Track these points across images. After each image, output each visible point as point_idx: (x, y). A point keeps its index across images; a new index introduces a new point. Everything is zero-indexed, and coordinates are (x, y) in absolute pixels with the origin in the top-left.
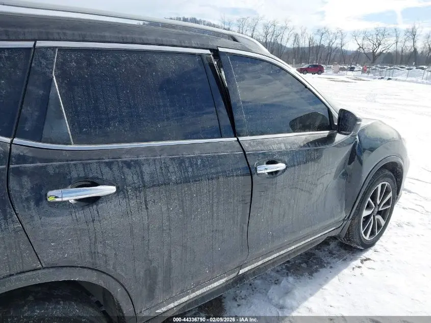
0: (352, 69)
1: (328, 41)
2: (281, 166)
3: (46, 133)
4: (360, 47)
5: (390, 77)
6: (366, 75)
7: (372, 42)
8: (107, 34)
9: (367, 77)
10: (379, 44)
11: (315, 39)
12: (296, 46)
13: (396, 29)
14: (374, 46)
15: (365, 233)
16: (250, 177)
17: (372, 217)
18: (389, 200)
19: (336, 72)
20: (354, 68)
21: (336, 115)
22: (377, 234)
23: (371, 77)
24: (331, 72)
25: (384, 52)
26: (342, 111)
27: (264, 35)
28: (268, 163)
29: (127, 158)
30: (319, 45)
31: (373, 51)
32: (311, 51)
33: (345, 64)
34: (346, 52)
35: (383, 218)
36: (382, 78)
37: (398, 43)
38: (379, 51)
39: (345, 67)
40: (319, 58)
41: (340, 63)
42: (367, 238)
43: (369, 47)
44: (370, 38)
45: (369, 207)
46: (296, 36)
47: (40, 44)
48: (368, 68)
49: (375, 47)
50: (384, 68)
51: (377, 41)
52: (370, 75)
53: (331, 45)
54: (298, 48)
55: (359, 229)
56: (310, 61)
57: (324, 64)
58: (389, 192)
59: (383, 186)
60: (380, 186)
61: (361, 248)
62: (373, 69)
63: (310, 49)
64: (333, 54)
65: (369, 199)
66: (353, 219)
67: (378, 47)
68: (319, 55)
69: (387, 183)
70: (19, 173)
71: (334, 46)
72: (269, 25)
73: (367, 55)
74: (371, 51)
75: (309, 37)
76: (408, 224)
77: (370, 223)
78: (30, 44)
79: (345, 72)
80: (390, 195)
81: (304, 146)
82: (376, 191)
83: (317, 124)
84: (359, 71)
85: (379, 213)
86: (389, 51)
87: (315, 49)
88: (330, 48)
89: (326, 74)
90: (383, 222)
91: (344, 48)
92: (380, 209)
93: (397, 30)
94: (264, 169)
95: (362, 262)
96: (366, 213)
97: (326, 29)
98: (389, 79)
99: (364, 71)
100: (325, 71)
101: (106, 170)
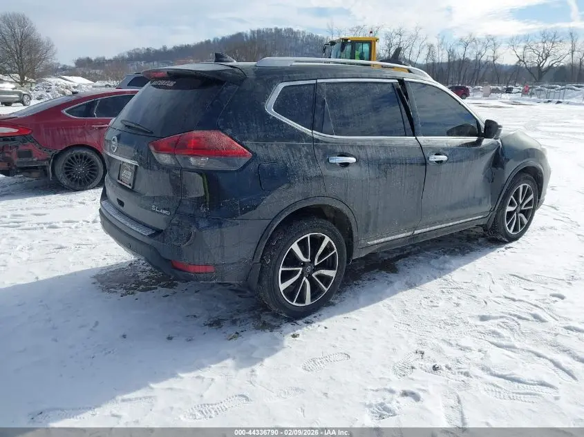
0: (509, 91)
1: (475, 53)
2: (444, 158)
3: (324, 128)
4: (520, 60)
5: (560, 100)
6: (528, 98)
7: (537, 52)
8: (345, 73)
9: (528, 100)
10: (547, 56)
11: (456, 51)
12: (430, 61)
13: (571, 34)
14: (540, 58)
15: (510, 226)
16: (424, 167)
17: (515, 214)
18: (531, 201)
19: (486, 96)
20: (511, 89)
21: (483, 126)
22: (520, 231)
23: (534, 101)
24: (479, 95)
25: (555, 66)
26: (487, 121)
27: (386, 48)
28: (436, 155)
29: (359, 143)
30: (462, 59)
31: (539, 65)
32: (451, 69)
33: (499, 83)
34: (501, 66)
35: (526, 217)
36: (549, 101)
37: (575, 53)
38: (546, 65)
39: (499, 87)
40: (462, 78)
41: (492, 83)
42: (511, 231)
43: (532, 59)
44: (534, 47)
45: (512, 204)
46: (431, 47)
47: (319, 81)
48: (530, 88)
49: (542, 60)
50: (553, 88)
51: (544, 52)
52: (533, 98)
53: (479, 58)
54: (433, 64)
55: (503, 222)
56: (450, 80)
57: (470, 84)
58: (531, 194)
59: (524, 187)
60: (521, 187)
61: (506, 240)
62: (538, 90)
63: (450, 64)
64: (483, 70)
65: (512, 197)
66: (498, 211)
67: (546, 59)
68: (462, 74)
69: (528, 185)
70: (318, 147)
71: (484, 59)
72: (394, 35)
73: (530, 70)
74: (536, 65)
75: (448, 48)
76: (551, 228)
77: (514, 218)
78: (314, 82)
79: (499, 95)
80: (531, 197)
81: (460, 146)
82: (518, 190)
83: (468, 131)
84: (519, 92)
85: (522, 212)
86: (561, 64)
87: (456, 65)
88: (477, 63)
89: (472, 99)
90: (525, 221)
91: (497, 62)
92: (523, 208)
93: (573, 35)
94: (434, 158)
95: (506, 248)
96: (509, 209)
97: (472, 37)
98: (559, 102)
99: (525, 93)
100: (471, 94)
101: (351, 149)
